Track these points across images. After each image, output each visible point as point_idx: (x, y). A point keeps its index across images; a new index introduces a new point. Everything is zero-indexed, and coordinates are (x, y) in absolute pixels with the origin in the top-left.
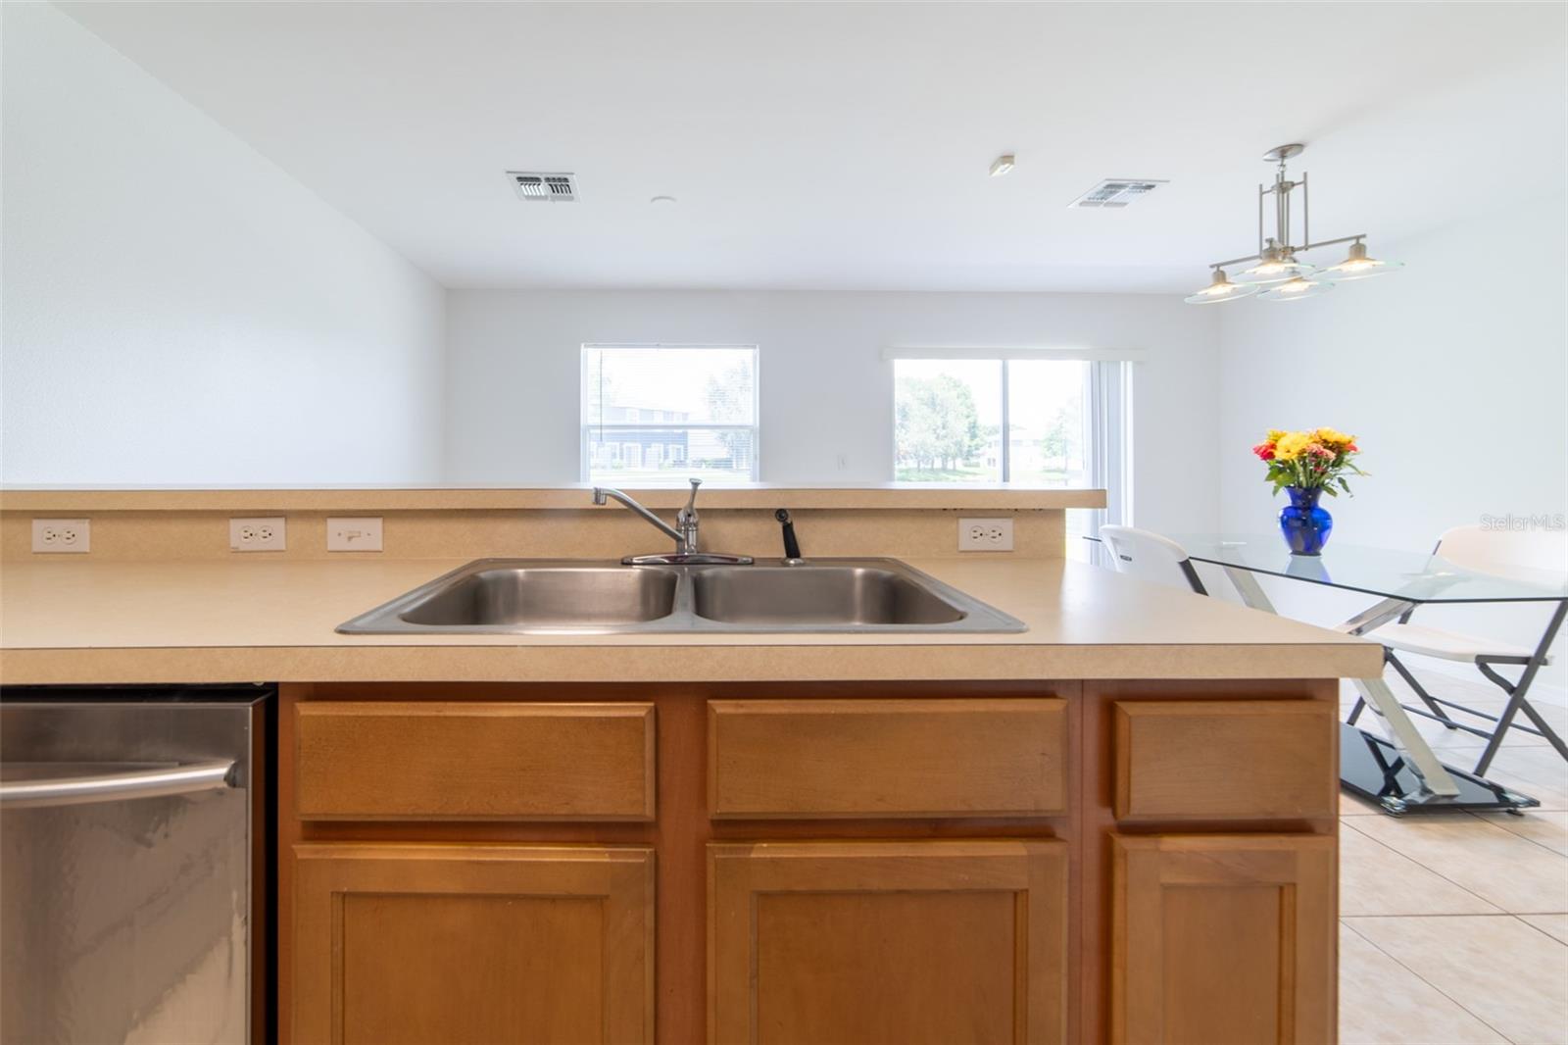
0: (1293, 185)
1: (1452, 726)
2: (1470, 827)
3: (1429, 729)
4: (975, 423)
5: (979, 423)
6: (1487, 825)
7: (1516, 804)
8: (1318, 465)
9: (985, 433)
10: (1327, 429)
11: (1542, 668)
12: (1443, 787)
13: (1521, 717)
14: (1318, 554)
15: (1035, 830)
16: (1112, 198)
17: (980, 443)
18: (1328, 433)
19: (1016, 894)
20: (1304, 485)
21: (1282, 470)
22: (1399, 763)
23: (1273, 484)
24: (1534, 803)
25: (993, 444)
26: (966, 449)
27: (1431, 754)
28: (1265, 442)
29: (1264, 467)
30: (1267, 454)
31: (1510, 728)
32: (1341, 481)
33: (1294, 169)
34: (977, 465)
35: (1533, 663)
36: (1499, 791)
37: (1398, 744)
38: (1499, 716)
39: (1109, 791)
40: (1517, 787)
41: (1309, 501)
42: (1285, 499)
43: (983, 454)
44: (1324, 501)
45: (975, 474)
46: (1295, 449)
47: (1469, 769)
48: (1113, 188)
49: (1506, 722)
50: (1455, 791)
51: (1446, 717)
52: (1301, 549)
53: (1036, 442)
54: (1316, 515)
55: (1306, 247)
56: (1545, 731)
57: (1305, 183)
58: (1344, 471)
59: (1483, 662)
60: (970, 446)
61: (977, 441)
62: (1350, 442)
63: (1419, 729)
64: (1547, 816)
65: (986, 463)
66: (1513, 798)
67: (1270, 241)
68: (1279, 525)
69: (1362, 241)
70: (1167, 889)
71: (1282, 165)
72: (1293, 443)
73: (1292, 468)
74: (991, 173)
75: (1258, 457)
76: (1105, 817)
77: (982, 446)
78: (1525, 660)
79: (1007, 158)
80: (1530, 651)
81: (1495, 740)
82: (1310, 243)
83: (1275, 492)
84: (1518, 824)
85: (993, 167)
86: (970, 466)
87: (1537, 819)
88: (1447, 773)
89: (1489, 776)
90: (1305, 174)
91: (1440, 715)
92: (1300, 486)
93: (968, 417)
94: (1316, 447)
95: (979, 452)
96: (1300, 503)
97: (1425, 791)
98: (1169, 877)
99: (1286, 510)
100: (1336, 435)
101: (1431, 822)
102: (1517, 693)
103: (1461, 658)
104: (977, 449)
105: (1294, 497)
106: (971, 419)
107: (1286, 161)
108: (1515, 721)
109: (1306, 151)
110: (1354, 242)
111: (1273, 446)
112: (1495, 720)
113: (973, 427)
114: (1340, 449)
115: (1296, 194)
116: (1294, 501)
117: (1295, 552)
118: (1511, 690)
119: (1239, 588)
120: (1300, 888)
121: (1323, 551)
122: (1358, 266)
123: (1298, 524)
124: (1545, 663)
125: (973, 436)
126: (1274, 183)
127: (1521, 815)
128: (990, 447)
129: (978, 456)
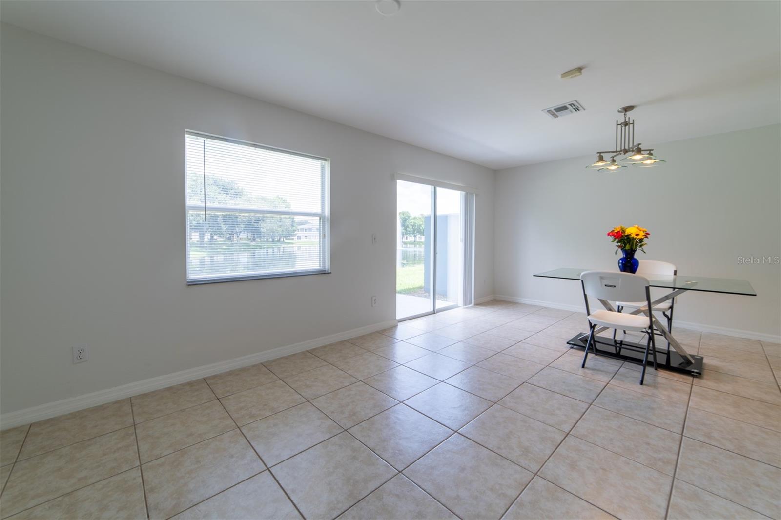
34: (293, 239)
41: (632, 255)
54: (633, 261)
57: (633, 123)
61: (294, 228)
65: (296, 238)
71: (626, 115)
73: (631, 242)
79: (580, 70)
90: (634, 119)
96: (629, 256)
104: (294, 232)
116: (625, 255)
123: (625, 264)
129: (294, 235)
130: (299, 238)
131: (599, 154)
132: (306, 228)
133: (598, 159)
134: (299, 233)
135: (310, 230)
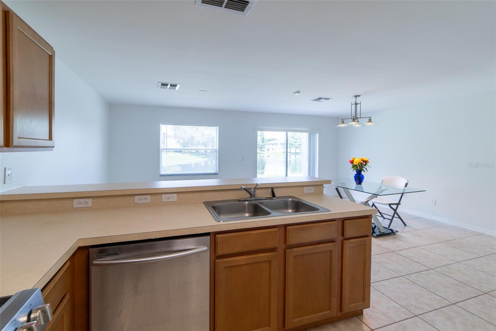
0: (358, 104)
1: (384, 218)
2: (387, 238)
3: (380, 219)
4: (263, 138)
5: (265, 138)
6: (390, 237)
7: (394, 232)
8: (362, 165)
9: (266, 141)
10: (363, 157)
11: (399, 205)
12: (383, 231)
13: (396, 215)
14: (361, 184)
15: (332, 241)
16: (320, 100)
17: (265, 144)
18: (364, 158)
19: (330, 251)
20: (359, 170)
21: (354, 166)
22: (375, 227)
23: (353, 169)
24: (397, 232)
25: (269, 144)
26: (261, 146)
27: (381, 224)
28: (351, 159)
29: (351, 165)
30: (352, 162)
31: (394, 218)
32: (366, 169)
33: (358, 100)
34: (264, 151)
35: (398, 204)
36: (392, 230)
37: (375, 223)
38: (392, 215)
39: (343, 235)
40: (395, 229)
41: (360, 173)
42: (355, 172)
43: (266, 148)
44: (363, 173)
45: (263, 154)
46: (358, 162)
47: (387, 227)
48: (320, 99)
49: (393, 216)
50: (385, 231)
51: (383, 217)
52: (358, 183)
53: (281, 144)
54: (361, 176)
55: (360, 118)
56: (400, 218)
57: (360, 104)
58: (367, 167)
59: (390, 205)
60: (262, 145)
61: (264, 143)
62: (368, 161)
63: (379, 219)
64: (399, 234)
65: (266, 150)
66: (394, 231)
67: (354, 117)
68: (354, 178)
69: (371, 118)
70: (350, 247)
71: (356, 99)
72: (357, 161)
73: (357, 166)
74: (294, 94)
75: (350, 163)
76: (342, 238)
77: (265, 145)
78: (397, 204)
79: (298, 92)
80: (397, 202)
81: (392, 220)
82: (361, 117)
83: (353, 170)
84: (395, 236)
85: (294, 93)
86: (262, 151)
87: (398, 235)
88: (384, 228)
89: (391, 228)
90: (360, 102)
91: (382, 216)
92: (358, 170)
93: (261, 136)
94: (362, 162)
95: (265, 147)
96: (358, 173)
97: (380, 232)
98: (351, 246)
99: (355, 175)
100: (366, 159)
101: (381, 237)
102: (395, 210)
103: (386, 204)
104: (264, 146)
105: (357, 172)
106: (262, 137)
107: (357, 98)
108: (395, 216)
109: (361, 96)
110: (369, 118)
111: (353, 161)
112: (392, 216)
113: (263, 139)
114: (366, 162)
115: (358, 106)
116: (357, 173)
117: (357, 184)
118: (394, 210)
119: (346, 193)
120: (367, 245)
121: (362, 183)
122: (370, 124)
123: (357, 178)
124: (400, 204)
125: (263, 142)
126: (354, 103)
127: (395, 234)
128: (268, 145)
129: (264, 148)
130: (268, 150)
131: (342, 120)
132: (273, 143)
133: (341, 123)
134: (267, 147)
135: (276, 144)
